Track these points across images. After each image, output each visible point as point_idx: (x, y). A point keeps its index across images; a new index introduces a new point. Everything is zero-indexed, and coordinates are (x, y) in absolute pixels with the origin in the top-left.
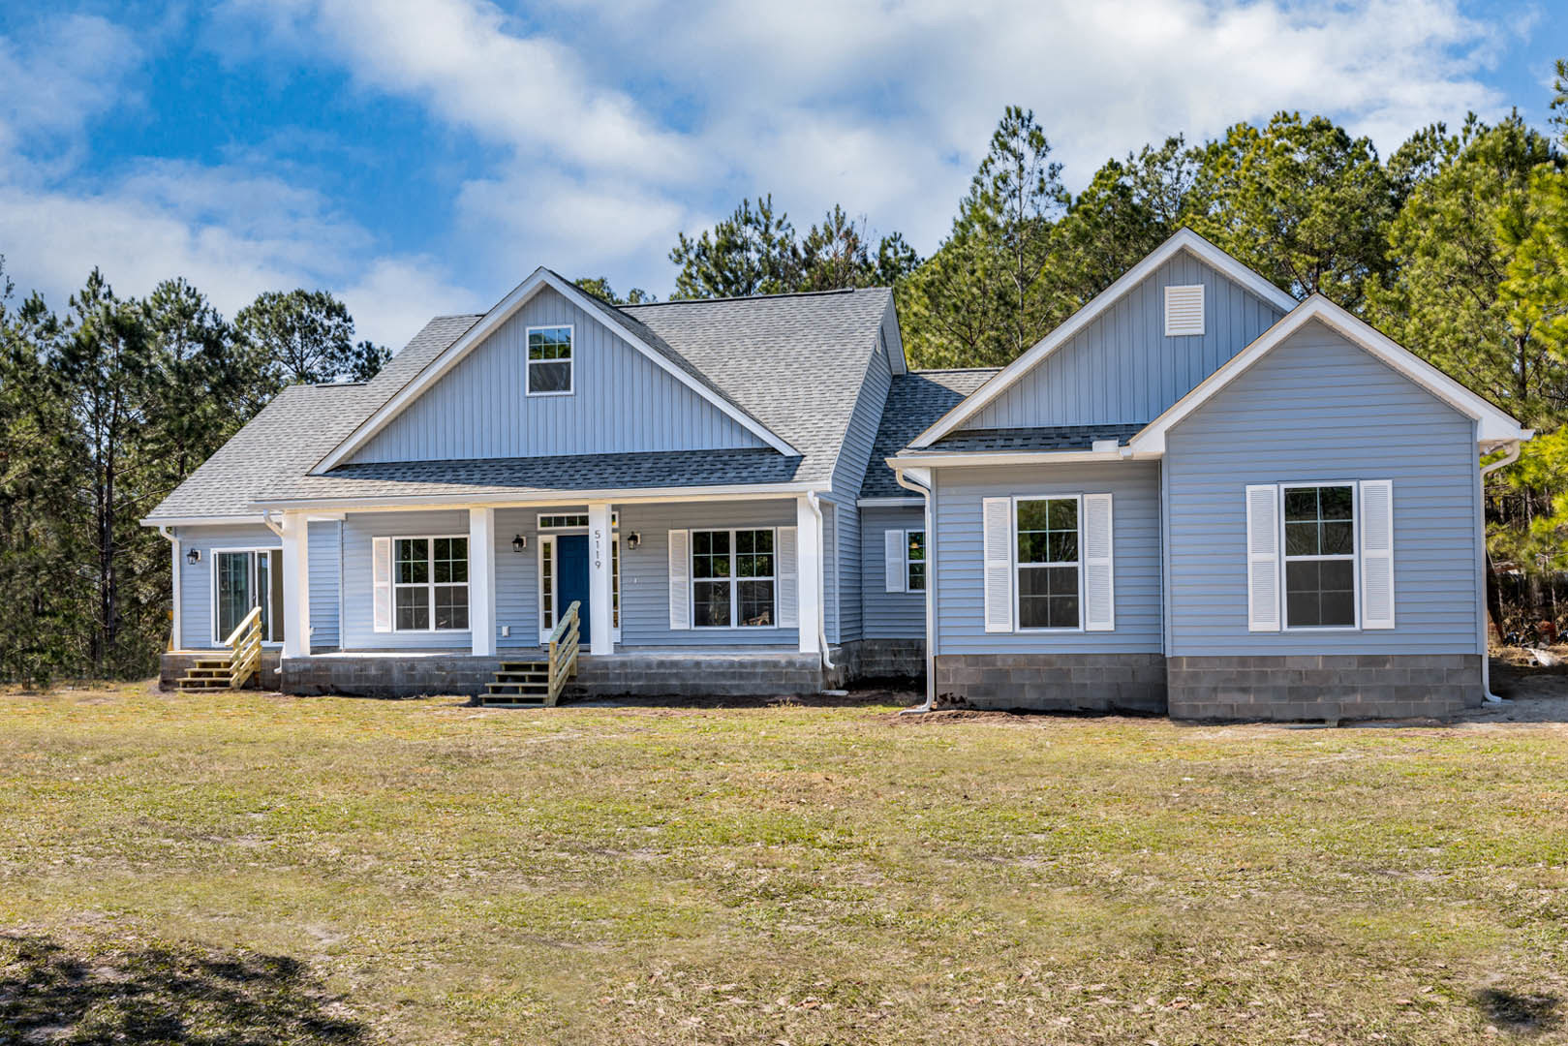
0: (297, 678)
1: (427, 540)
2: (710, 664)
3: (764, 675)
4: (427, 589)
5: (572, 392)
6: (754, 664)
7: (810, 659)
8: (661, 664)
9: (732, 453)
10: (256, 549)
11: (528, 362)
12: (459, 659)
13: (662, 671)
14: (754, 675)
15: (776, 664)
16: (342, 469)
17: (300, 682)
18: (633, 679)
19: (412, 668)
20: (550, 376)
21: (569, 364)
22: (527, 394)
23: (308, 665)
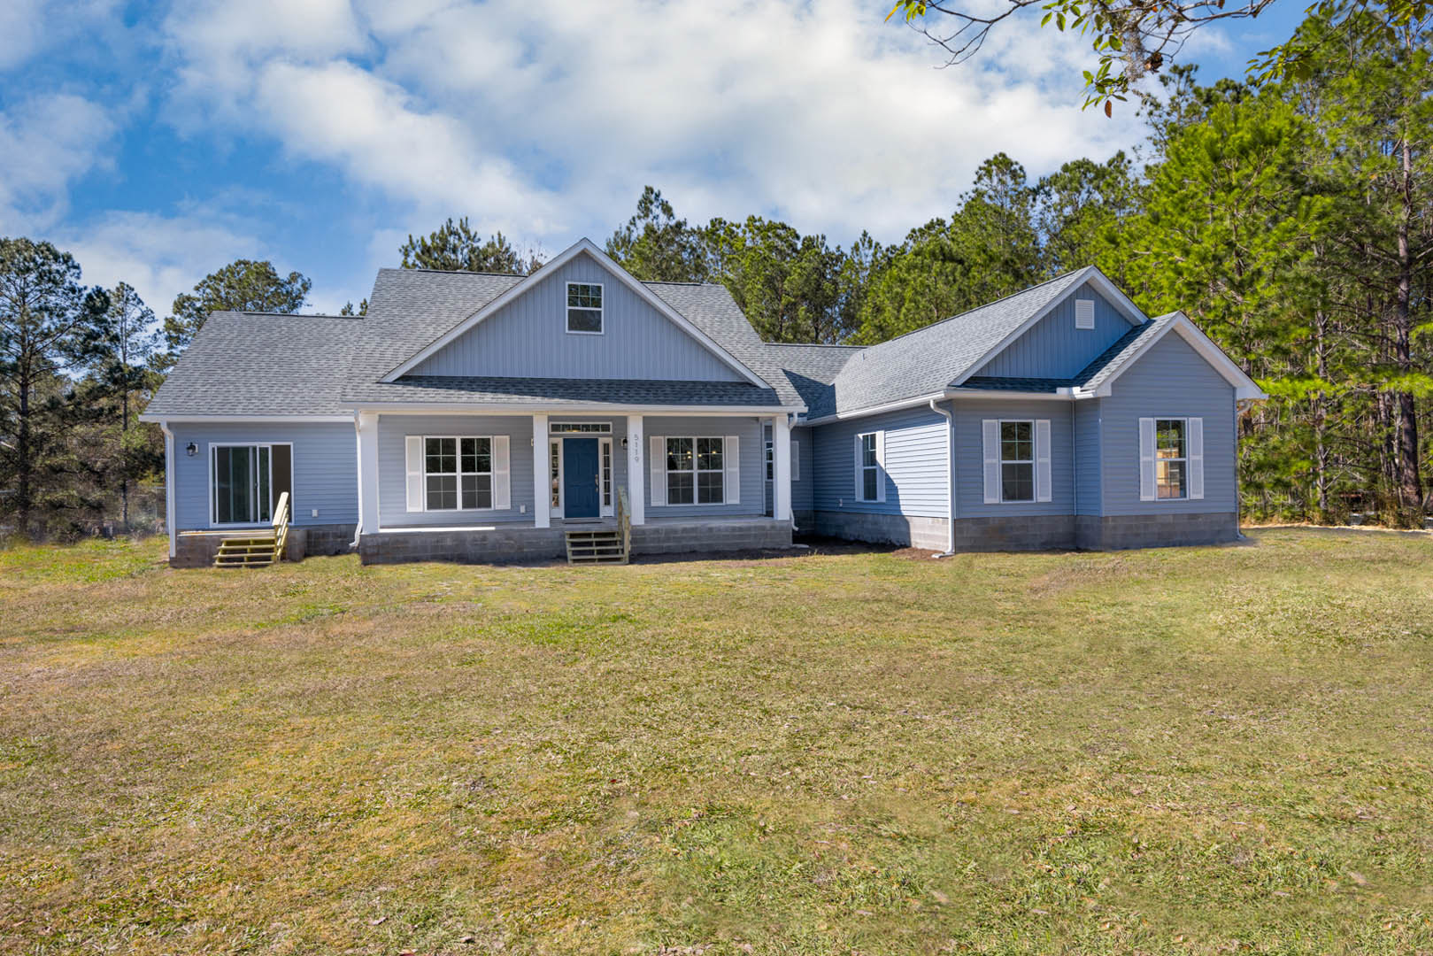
0: (376, 551)
1: (454, 440)
2: (719, 529)
3: (755, 536)
4: (455, 477)
5: (603, 332)
6: (749, 529)
7: (785, 524)
8: (685, 530)
9: (724, 384)
10: (258, 445)
11: (568, 308)
12: (524, 530)
13: (685, 535)
14: (749, 536)
15: (763, 528)
16: (405, 380)
17: (378, 554)
18: (664, 541)
19: (484, 539)
20: (584, 321)
21: (599, 313)
22: (567, 331)
23: (387, 539)
